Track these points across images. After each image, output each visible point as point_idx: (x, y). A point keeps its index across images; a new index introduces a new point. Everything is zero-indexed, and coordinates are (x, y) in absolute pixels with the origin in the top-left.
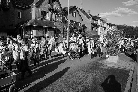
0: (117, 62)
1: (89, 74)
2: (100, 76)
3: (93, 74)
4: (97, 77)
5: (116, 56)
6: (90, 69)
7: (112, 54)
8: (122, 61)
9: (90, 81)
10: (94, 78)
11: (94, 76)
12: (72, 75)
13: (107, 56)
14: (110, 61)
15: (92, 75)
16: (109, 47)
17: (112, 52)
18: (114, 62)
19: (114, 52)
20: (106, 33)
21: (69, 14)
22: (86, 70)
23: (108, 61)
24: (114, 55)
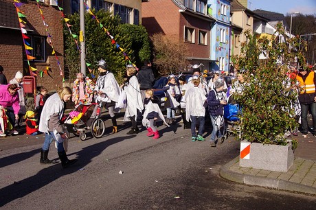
0: (283, 168)
5: (280, 143)
6: (172, 201)
7: (261, 137)
8: (309, 162)
13: (244, 145)
14: (257, 165)
16: (251, 110)
17: (264, 127)
18: (275, 168)
19: (272, 129)
20: (238, 52)
22: (155, 207)
23: (249, 165)
24: (271, 139)
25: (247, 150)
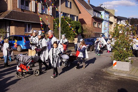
0: (128, 70)
1: (89, 86)
3: (95, 87)
5: (127, 61)
6: (90, 80)
7: (120, 59)
8: (137, 68)
11: (96, 90)
12: (65, 88)
13: (114, 62)
14: (119, 69)
15: (93, 88)
16: (117, 50)
17: (121, 56)
18: (125, 70)
19: (124, 56)
20: (112, 29)
21: (61, 4)
22: (84, 81)
23: (116, 69)
24: (124, 60)
25: (115, 63)
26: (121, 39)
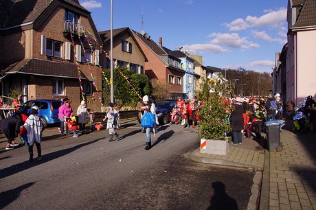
0: (224, 153)
1: (160, 186)
2: (187, 189)
3: (170, 186)
4: (180, 193)
5: (222, 139)
6: (163, 174)
7: (212, 136)
8: (238, 149)
9: (161, 205)
10: (173, 197)
11: (172, 191)
12: (119, 191)
13: (202, 141)
14: (210, 152)
15: (167, 188)
16: (206, 121)
17: (214, 130)
18: (219, 153)
20: (199, 89)
22: (152, 177)
23: (205, 152)
24: (218, 137)
26: (212, 102)
